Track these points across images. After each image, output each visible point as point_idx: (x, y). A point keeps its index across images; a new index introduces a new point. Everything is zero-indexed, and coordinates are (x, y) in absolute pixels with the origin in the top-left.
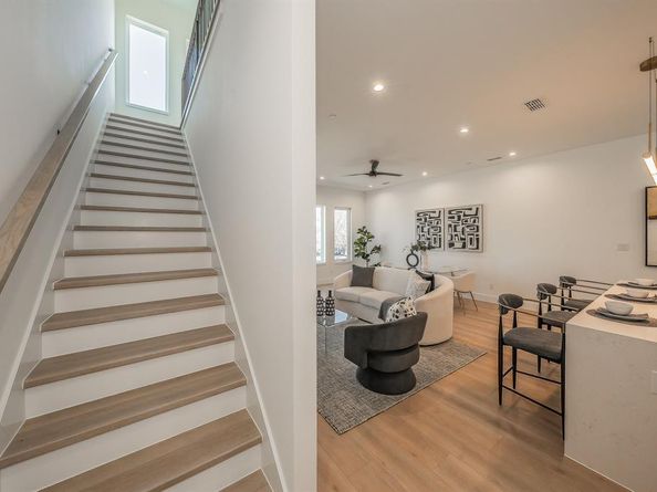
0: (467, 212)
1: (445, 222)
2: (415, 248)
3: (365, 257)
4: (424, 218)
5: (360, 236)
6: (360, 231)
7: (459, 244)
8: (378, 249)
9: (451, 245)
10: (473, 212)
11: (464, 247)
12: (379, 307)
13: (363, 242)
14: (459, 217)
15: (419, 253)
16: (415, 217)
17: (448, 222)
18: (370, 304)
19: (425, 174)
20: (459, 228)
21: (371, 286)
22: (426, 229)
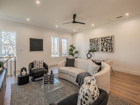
0: (108, 38)
1: (100, 42)
2: (90, 51)
3: (73, 55)
4: (92, 41)
5: (71, 48)
6: (71, 46)
7: (105, 50)
8: (77, 52)
9: (102, 50)
10: (110, 38)
11: (107, 51)
12: (76, 77)
13: (72, 50)
14: (105, 40)
15: (91, 53)
16: (89, 41)
17: (101, 42)
18: (73, 75)
19: (93, 25)
20: (105, 44)
21: (73, 66)
22: (93, 45)
